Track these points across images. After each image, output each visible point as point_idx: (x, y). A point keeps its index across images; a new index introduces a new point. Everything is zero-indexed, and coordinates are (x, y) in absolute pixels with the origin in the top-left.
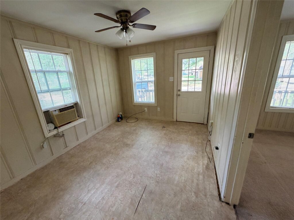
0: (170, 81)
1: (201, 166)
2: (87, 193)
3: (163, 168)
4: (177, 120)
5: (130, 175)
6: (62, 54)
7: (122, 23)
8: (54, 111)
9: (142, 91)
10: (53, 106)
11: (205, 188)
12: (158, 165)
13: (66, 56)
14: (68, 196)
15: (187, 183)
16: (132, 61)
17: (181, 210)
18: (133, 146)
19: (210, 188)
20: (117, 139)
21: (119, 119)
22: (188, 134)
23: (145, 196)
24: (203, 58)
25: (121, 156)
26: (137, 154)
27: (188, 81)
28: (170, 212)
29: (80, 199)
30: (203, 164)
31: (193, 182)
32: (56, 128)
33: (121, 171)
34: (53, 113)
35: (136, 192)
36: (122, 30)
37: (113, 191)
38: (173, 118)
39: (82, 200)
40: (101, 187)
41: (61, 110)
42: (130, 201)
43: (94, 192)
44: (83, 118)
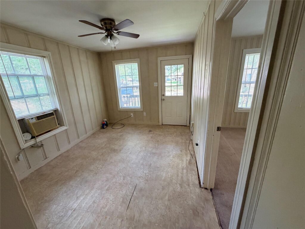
0: (154, 86)
1: (185, 162)
2: (76, 200)
3: (151, 168)
4: (163, 124)
5: (120, 178)
6: (38, 57)
7: (107, 30)
8: (31, 119)
9: (127, 97)
10: (29, 114)
11: (188, 180)
12: (146, 165)
13: (43, 59)
14: (55, 206)
15: (173, 177)
16: (116, 66)
17: (169, 200)
18: (121, 151)
19: (192, 178)
20: (104, 145)
21: (104, 126)
22: (173, 136)
23: (136, 194)
24: (183, 65)
25: (109, 161)
26: (125, 158)
27: (171, 86)
28: (159, 203)
29: (69, 206)
30: (187, 160)
31: (178, 176)
32: (33, 137)
33: (110, 175)
34: (30, 121)
35: (127, 191)
36: (107, 36)
37: (104, 194)
38: (159, 122)
39: (71, 207)
40: (91, 192)
41: (39, 118)
42: (121, 200)
43: (84, 198)
44: (64, 126)
